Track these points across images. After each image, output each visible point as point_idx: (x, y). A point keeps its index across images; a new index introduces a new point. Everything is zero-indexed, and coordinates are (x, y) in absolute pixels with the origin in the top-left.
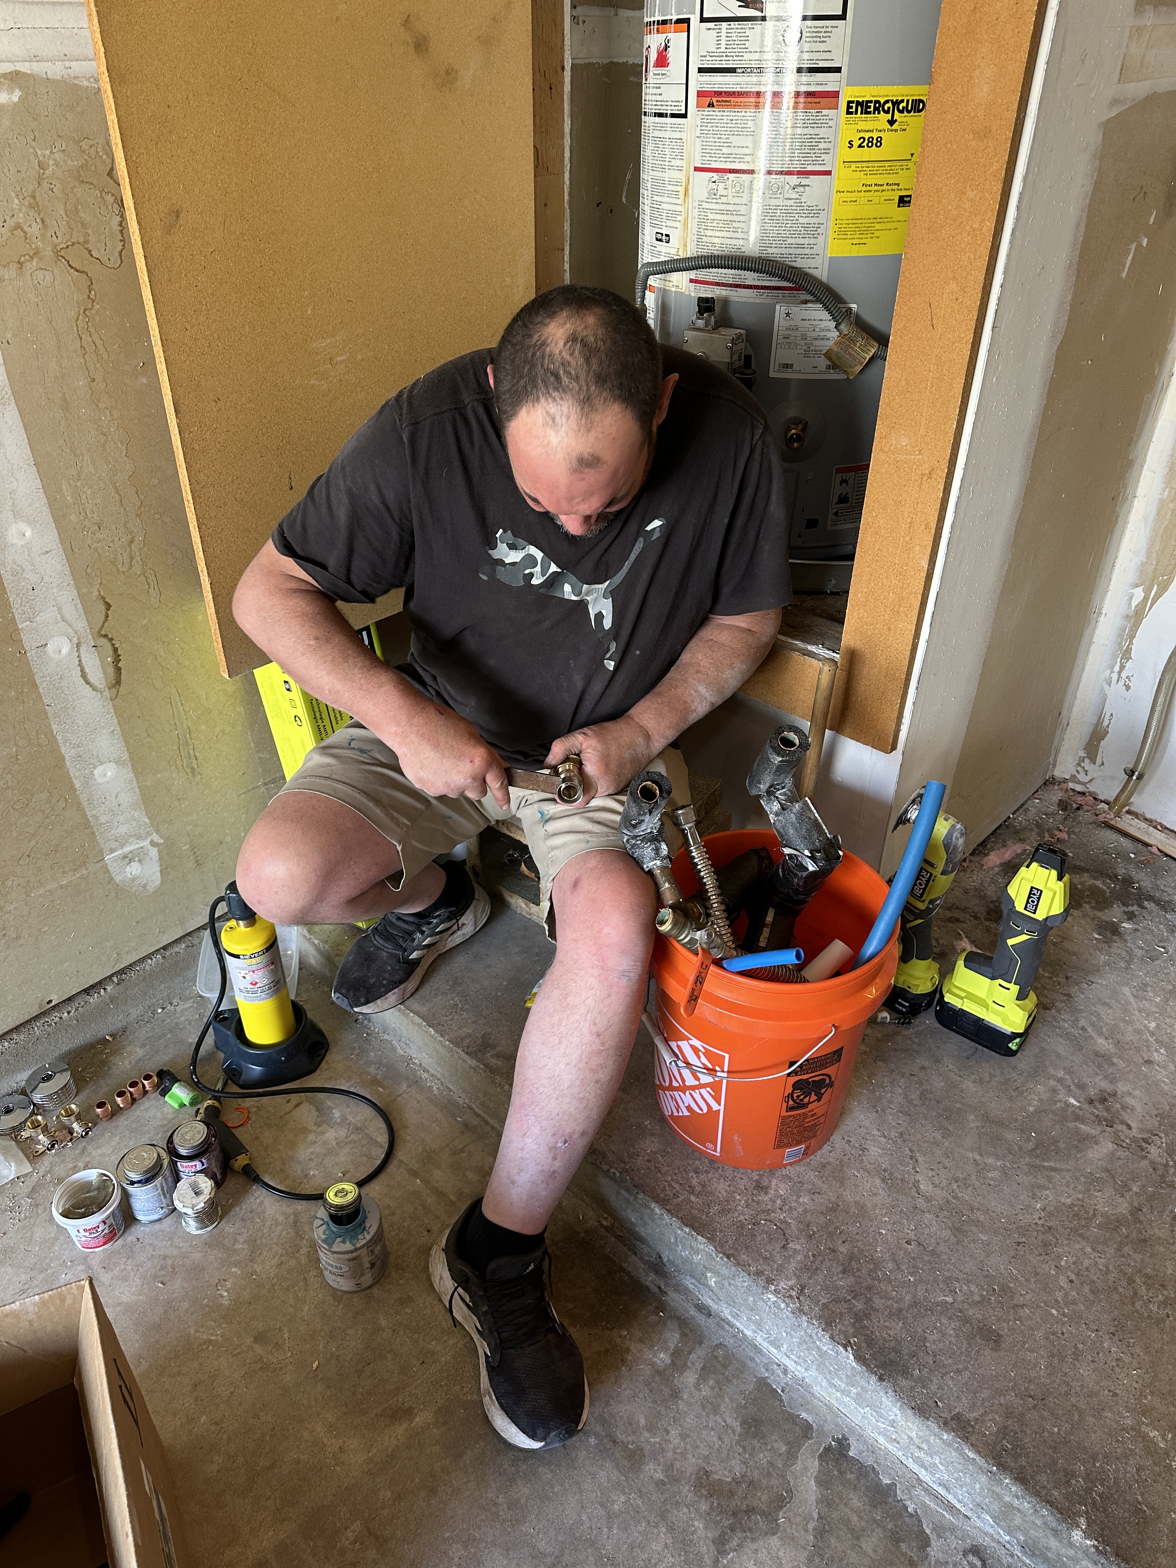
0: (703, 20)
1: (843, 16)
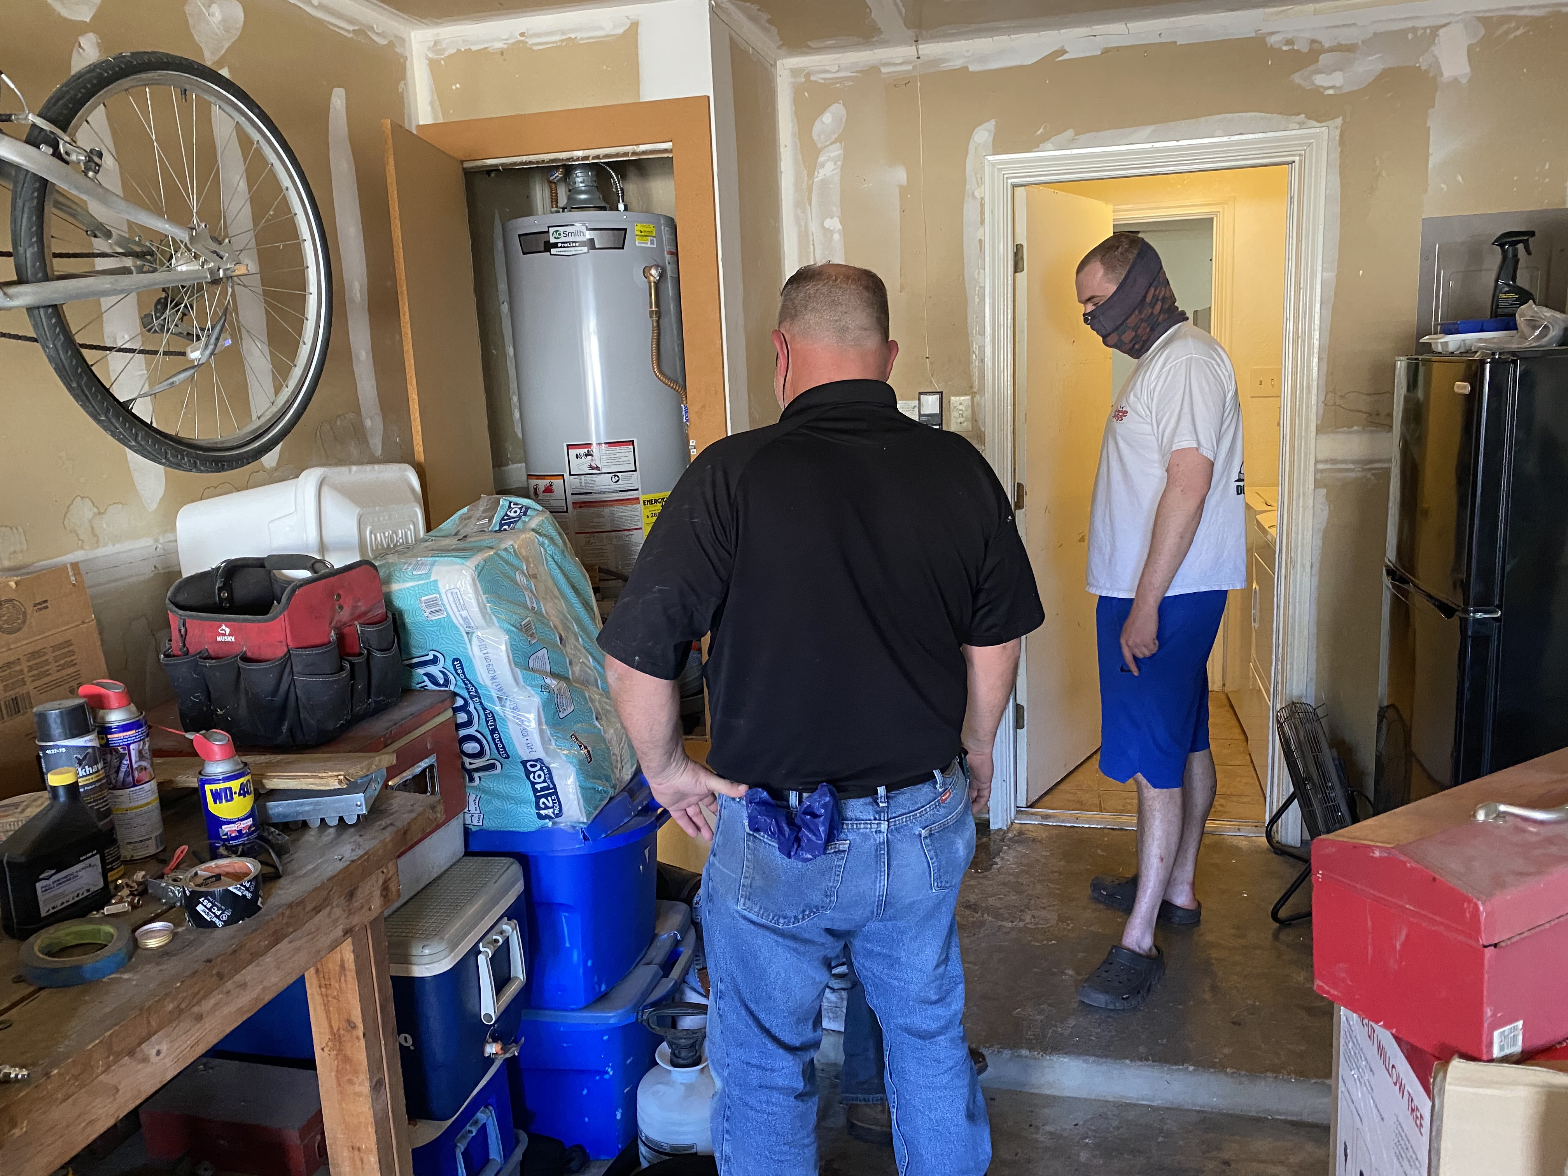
0: (571, 475)
1: (635, 470)
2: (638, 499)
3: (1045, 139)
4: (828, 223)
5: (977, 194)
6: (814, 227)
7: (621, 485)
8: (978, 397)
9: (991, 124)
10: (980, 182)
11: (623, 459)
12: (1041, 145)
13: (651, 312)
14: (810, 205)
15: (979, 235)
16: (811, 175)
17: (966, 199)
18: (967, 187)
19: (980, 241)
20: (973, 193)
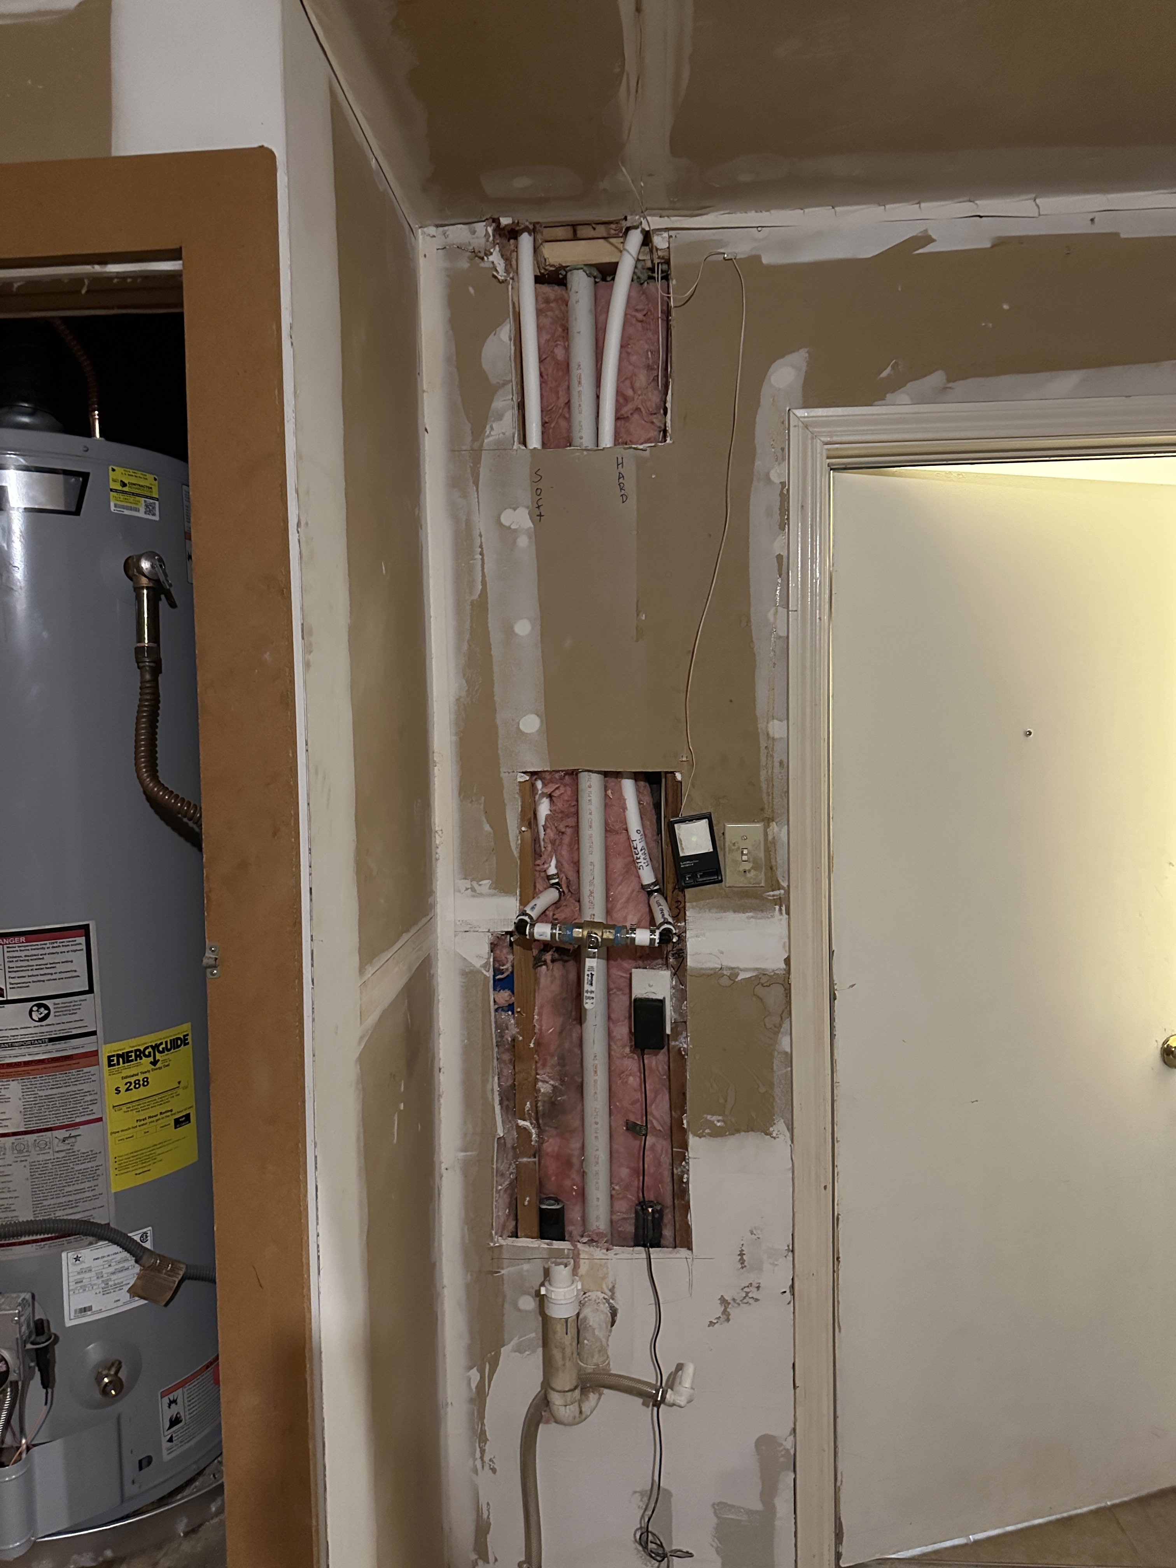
1: (91, 991)
2: (95, 1053)
3: (895, 385)
4: (509, 518)
5: (774, 476)
6: (482, 523)
7: (55, 1025)
8: (774, 827)
9: (800, 358)
10: (783, 454)
11: (60, 968)
12: (889, 396)
13: (139, 651)
14: (476, 483)
15: (778, 547)
16: (478, 431)
17: (755, 483)
18: (758, 463)
19: (779, 557)
20: (768, 474)
